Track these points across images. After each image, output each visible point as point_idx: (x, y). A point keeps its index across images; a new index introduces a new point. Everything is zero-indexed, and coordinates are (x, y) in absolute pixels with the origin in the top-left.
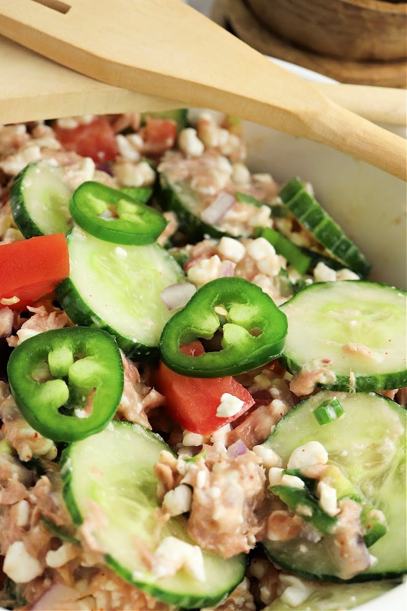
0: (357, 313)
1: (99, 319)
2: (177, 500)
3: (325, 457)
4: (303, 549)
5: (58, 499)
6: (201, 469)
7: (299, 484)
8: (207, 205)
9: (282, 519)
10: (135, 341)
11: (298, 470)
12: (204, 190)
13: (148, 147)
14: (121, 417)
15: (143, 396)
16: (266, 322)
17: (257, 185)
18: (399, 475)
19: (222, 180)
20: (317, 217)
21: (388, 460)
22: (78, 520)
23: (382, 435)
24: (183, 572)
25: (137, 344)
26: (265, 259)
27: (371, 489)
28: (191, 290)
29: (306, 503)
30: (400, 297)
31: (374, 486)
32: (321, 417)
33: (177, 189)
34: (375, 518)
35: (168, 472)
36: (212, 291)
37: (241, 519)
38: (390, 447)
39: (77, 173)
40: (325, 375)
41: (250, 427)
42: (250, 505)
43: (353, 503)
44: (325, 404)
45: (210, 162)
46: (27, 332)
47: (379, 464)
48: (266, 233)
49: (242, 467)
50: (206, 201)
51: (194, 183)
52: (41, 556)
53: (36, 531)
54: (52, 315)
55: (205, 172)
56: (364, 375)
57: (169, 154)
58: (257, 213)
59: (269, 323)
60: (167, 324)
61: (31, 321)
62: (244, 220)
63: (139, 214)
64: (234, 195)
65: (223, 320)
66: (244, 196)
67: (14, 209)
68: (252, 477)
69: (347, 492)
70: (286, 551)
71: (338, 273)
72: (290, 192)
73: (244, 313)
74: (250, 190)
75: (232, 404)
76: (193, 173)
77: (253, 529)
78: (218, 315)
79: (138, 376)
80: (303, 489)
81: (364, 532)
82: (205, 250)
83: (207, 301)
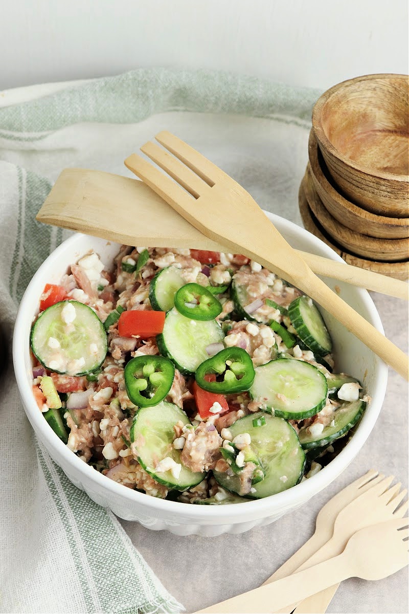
0: (292, 379)
1: (170, 355)
2: (179, 443)
3: (249, 442)
4: (228, 478)
5: (128, 430)
6: (191, 433)
7: (232, 450)
9: (222, 463)
10: (185, 368)
11: (235, 444)
12: (251, 294)
13: (235, 261)
14: (170, 400)
15: (184, 393)
17: (285, 294)
18: (281, 458)
19: (263, 289)
21: (277, 451)
22: (133, 440)
23: (279, 439)
24: (169, 472)
25: (186, 370)
26: (267, 338)
27: (266, 461)
28: (222, 348)
29: (231, 459)
30: (318, 376)
31: (268, 460)
32: (254, 424)
33: (239, 290)
34: (258, 474)
35: (178, 430)
36: (228, 352)
37: (203, 458)
38: (280, 444)
39: (189, 274)
40: (263, 405)
41: (226, 419)
42: (210, 453)
43: (253, 465)
44: (259, 418)
45: (262, 277)
46: (139, 353)
47: (273, 451)
48: (274, 324)
49: (209, 436)
50: (250, 300)
51: (248, 288)
52: (118, 451)
53: (118, 440)
54: (152, 347)
55: (256, 283)
56: (279, 410)
57: (242, 268)
58: (274, 312)
59: (247, 374)
60: (202, 364)
61: (142, 348)
62: (266, 314)
63: (209, 305)
64: (265, 300)
65: (228, 368)
66: (271, 301)
67: (150, 291)
68: (212, 442)
69: (252, 459)
70: (221, 477)
71: (305, 352)
72: (294, 304)
73: (237, 367)
74: (278, 297)
75: (217, 408)
76: (250, 283)
77: (208, 463)
78: (226, 365)
79: (184, 383)
80: (233, 452)
81: (252, 478)
82: (241, 326)
83: (224, 356)
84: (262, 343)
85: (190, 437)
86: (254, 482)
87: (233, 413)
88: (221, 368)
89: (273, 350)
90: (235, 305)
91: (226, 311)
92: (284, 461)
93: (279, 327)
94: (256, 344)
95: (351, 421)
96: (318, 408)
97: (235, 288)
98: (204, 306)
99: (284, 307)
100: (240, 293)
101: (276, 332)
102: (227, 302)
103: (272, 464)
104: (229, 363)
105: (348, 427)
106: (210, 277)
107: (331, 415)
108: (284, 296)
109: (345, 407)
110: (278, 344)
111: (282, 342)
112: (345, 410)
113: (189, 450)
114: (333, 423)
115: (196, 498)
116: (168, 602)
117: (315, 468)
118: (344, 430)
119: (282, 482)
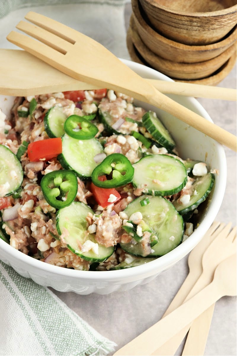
0: (160, 168)
1: (71, 168)
2: (92, 229)
3: (141, 218)
4: (132, 246)
5: (54, 227)
6: (100, 219)
7: (131, 225)
8: (115, 122)
9: (126, 236)
10: (83, 175)
11: (132, 221)
12: (114, 116)
13: (96, 96)
14: (77, 200)
15: (85, 193)
16: (127, 170)
18: (166, 224)
19: (121, 112)
20: (153, 129)
21: (162, 220)
22: (60, 233)
23: (161, 211)
24: (91, 251)
25: (84, 176)
26: (133, 144)
27: (156, 228)
28: (104, 156)
29: (132, 232)
30: (176, 162)
32: (142, 204)
33: (105, 115)
34: (154, 238)
35: (90, 220)
36: (111, 158)
37: (112, 236)
38: (164, 215)
39: (68, 109)
40: (145, 190)
41: (120, 205)
42: (116, 231)
43: (149, 233)
44: (144, 199)
45: (118, 104)
46: (48, 171)
47: (160, 220)
48: (135, 134)
49: (113, 219)
50: (114, 121)
51: (111, 113)
52: (49, 244)
53: (48, 236)
54: (56, 165)
55: (115, 108)
56: (158, 191)
57: (103, 100)
58: (132, 125)
59: (128, 171)
60: (94, 169)
61: (49, 167)
62: (127, 128)
63: (89, 128)
64: (125, 118)
65: (113, 169)
66: (129, 118)
67: (45, 125)
68: (116, 223)
69: (147, 229)
70: (127, 246)
71: (160, 149)
72: (145, 118)
73: (120, 167)
74: (132, 115)
75: (113, 198)
76: (111, 108)
77: (116, 239)
78: (112, 167)
79: (84, 186)
80: (132, 227)
81: (151, 242)
82: (112, 139)
83: (109, 161)
84: (130, 148)
85: (100, 222)
86: (152, 245)
87: (124, 200)
88: (108, 170)
89: (139, 152)
90: (104, 126)
91: (100, 131)
92: (168, 226)
93: (139, 135)
94: (126, 150)
95: (208, 188)
96: (184, 184)
97: (102, 114)
98: (85, 129)
99: (138, 121)
100: (106, 116)
101: (137, 139)
102: (98, 124)
103: (161, 230)
105: (207, 193)
106: (82, 110)
107: (191, 188)
108: (136, 114)
109: (199, 180)
110: (141, 147)
111: (142, 145)
112: (200, 182)
113: (101, 232)
114: (196, 192)
115: (111, 266)
116: (104, 343)
117: (189, 226)
118: (205, 195)
119: (171, 241)
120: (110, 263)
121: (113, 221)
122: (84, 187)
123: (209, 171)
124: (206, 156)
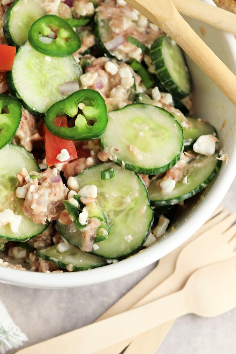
0: (147, 128)
1: (19, 95)
2: (21, 192)
3: (95, 195)
7: (76, 203)
8: (111, 38)
9: (65, 215)
10: (34, 109)
11: (80, 197)
12: (114, 29)
14: (18, 141)
15: (33, 134)
16: (98, 120)
17: (149, 30)
18: (127, 215)
19: (127, 25)
20: (161, 65)
21: (124, 207)
23: (127, 193)
24: (7, 226)
25: (35, 111)
26: (125, 78)
27: (112, 216)
28: (77, 88)
29: (73, 215)
30: (174, 126)
31: (114, 215)
32: (103, 177)
33: (101, 24)
34: (102, 232)
35: (20, 179)
37: (45, 210)
38: (128, 200)
39: (50, 3)
40: (113, 157)
41: (74, 166)
42: (54, 204)
43: (98, 221)
44: (108, 170)
45: (127, 12)
47: (120, 206)
48: (134, 64)
49: (53, 188)
50: (112, 36)
51: (111, 23)
55: (120, 18)
56: (130, 164)
58: (135, 50)
60: (53, 105)
62: (127, 52)
63: (67, 40)
64: (127, 37)
65: (80, 112)
66: (133, 38)
67: (4, 22)
68: (55, 195)
69: (97, 216)
70: (64, 228)
71: (164, 94)
72: (157, 44)
73: (90, 112)
74: (141, 33)
75: (65, 156)
76: (114, 17)
77: (50, 215)
78: (78, 108)
79: (34, 124)
80: (77, 207)
81: (95, 236)
82: (99, 63)
83: (77, 99)
84: (120, 83)
85: (32, 188)
86: (96, 240)
87: (82, 159)
88: (72, 112)
89: (131, 91)
90: (96, 40)
91: (86, 45)
92: (130, 218)
93: (139, 67)
94: (114, 84)
95: (204, 180)
96: (171, 165)
97: (97, 21)
98: (61, 42)
99: (146, 45)
100: (102, 27)
101: (136, 72)
102: (88, 35)
103: (118, 220)
104: (82, 106)
105: (201, 187)
106: (72, 8)
107: (184, 168)
108: (148, 33)
109: (200, 161)
110: (137, 84)
111: (141, 81)
112: (199, 165)
113: (30, 202)
114: (186, 179)
115: (40, 244)
116: (11, 333)
117: (163, 223)
118: (197, 190)
119: (126, 242)
120: (41, 239)
121: (52, 189)
122: (34, 126)
123: (217, 151)
124: (223, 126)
